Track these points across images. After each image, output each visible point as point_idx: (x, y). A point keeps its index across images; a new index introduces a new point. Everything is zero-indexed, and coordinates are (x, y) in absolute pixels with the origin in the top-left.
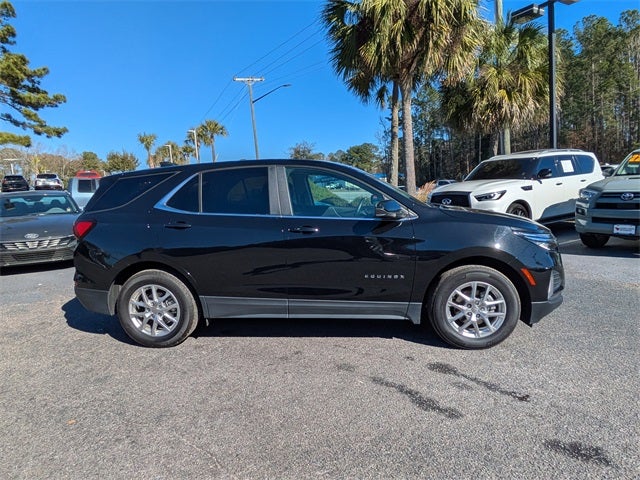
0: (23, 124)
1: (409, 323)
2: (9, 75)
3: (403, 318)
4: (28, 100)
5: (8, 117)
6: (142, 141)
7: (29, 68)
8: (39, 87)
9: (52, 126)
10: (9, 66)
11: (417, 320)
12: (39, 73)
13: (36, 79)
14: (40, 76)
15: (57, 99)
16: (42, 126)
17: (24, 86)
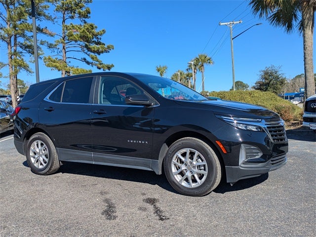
0: (92, 63)
1: (153, 173)
2: (84, 36)
3: (151, 170)
4: (93, 49)
5: (85, 59)
6: (159, 71)
7: (95, 31)
8: (101, 41)
9: (106, 64)
10: (84, 31)
11: (159, 172)
12: (100, 33)
13: (99, 37)
14: (101, 35)
15: (109, 47)
16: (101, 64)
17: (93, 42)
